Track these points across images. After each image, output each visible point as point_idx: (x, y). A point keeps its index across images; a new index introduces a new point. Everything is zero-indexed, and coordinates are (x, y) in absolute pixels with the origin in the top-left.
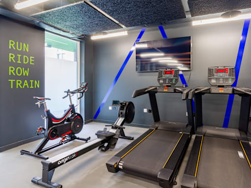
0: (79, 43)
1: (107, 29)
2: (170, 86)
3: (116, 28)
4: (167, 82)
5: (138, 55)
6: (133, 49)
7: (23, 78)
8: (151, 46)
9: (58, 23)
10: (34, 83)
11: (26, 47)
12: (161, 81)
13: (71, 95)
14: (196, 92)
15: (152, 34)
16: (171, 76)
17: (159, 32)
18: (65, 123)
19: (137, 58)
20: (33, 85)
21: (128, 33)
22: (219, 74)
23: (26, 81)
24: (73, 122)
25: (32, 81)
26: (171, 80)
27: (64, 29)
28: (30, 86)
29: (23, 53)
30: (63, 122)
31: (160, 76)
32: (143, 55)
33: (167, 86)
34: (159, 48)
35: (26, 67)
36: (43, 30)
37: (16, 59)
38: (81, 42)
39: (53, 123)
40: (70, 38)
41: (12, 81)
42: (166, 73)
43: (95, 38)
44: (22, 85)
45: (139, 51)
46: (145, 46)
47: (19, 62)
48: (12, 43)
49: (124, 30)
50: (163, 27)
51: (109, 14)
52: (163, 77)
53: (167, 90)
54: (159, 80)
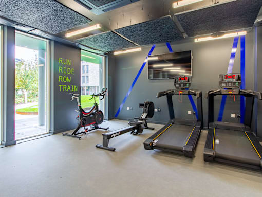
0: (104, 57)
1: (126, 47)
2: (184, 89)
3: (132, 46)
4: (182, 86)
5: (150, 66)
6: (146, 61)
7: (67, 84)
8: (161, 59)
9: (91, 44)
10: (74, 87)
11: (69, 62)
12: (177, 86)
13: (96, 97)
14: (210, 93)
15: (161, 50)
16: (186, 82)
17: (167, 47)
18: (91, 116)
19: (149, 68)
20: (74, 89)
21: (142, 49)
22: (228, 79)
23: (69, 86)
24: (96, 116)
25: (72, 86)
26: (186, 84)
27: (95, 48)
28: (71, 89)
29: (67, 66)
30: (90, 115)
31: (176, 82)
32: (155, 66)
33: (182, 89)
34: (167, 60)
35: (69, 76)
36: (80, 49)
37: (63, 70)
38: (105, 57)
39: (84, 115)
40: (97, 54)
41: (61, 86)
42: (181, 79)
43: (116, 53)
44: (67, 89)
45: (151, 63)
46: (156, 58)
47: (65, 73)
48: (61, 59)
49: (139, 47)
50: (170, 43)
51: (127, 37)
52: (179, 83)
53: (182, 92)
54: (175, 85)
